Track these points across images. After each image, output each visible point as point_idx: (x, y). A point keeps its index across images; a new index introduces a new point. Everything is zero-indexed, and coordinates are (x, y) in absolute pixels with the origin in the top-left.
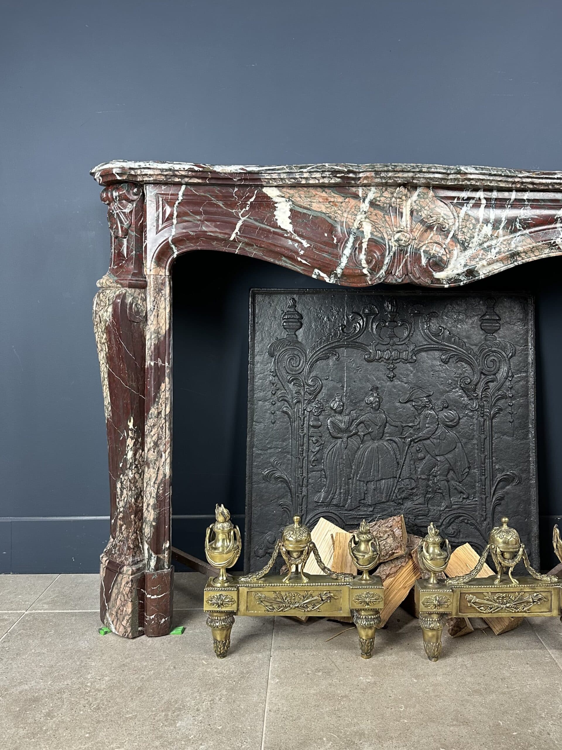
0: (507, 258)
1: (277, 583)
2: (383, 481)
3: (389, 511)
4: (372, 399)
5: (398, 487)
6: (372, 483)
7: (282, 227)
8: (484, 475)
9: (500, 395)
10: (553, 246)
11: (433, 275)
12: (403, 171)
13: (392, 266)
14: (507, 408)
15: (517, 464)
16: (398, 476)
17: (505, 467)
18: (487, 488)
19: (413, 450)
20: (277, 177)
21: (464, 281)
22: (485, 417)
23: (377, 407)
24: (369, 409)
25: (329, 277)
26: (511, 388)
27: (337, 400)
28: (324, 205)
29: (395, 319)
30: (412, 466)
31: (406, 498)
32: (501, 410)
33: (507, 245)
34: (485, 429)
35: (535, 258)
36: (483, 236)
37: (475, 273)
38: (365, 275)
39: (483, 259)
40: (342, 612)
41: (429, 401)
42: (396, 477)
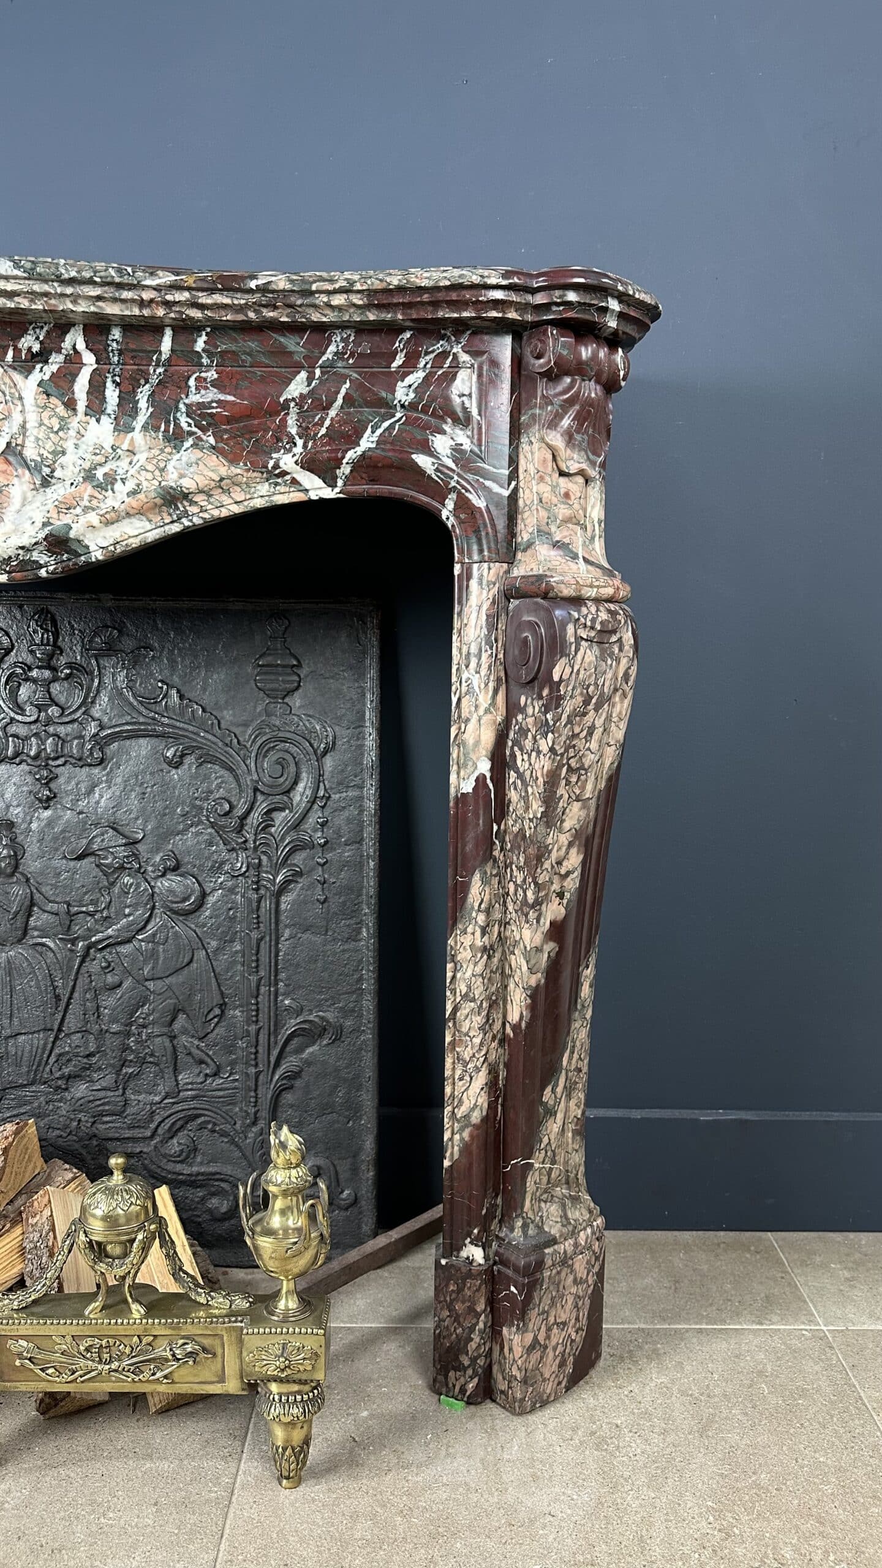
0: (156, 508)
2: (23, 1037)
3: (36, 1104)
5: (57, 1051)
8: (256, 1022)
9: (297, 839)
10: (277, 476)
14: (313, 869)
15: (333, 998)
16: (56, 1027)
17: (306, 1003)
18: (261, 1050)
19: (94, 966)
22: (262, 892)
23: (9, 870)
26: (323, 825)
29: (53, 662)
31: (75, 1077)
32: (300, 874)
33: (157, 473)
34: (262, 919)
35: (236, 509)
36: (91, 449)
37: (74, 546)
39: (93, 509)
41: (134, 854)
42: (52, 1030)
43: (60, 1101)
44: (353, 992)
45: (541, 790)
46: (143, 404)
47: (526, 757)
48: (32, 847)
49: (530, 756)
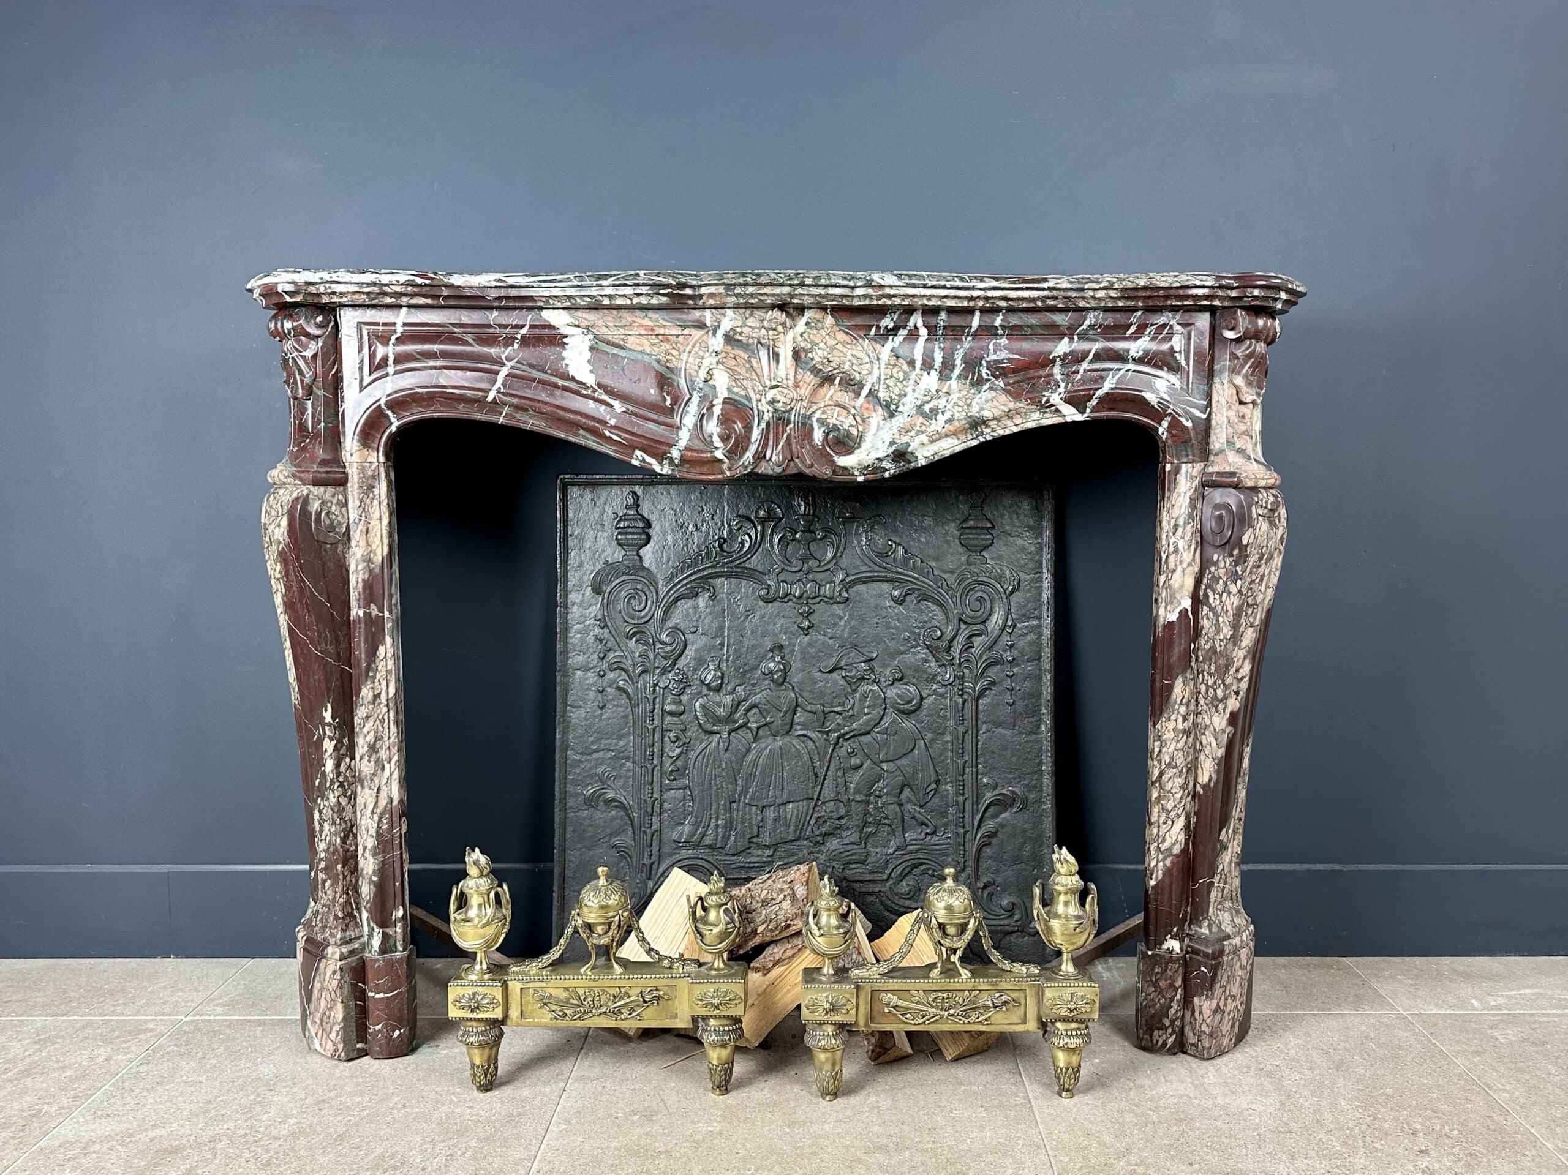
0: (965, 430)
1: (568, 975)
2: (791, 805)
3: (800, 855)
4: (772, 665)
5: (816, 815)
6: (772, 808)
7: (577, 378)
8: (963, 795)
9: (992, 657)
10: (1047, 407)
11: (834, 462)
13: (766, 445)
14: (1003, 680)
15: (1019, 777)
16: (815, 797)
17: (999, 781)
18: (967, 816)
19: (843, 752)
20: (561, 294)
21: (891, 469)
22: (966, 697)
23: (781, 680)
24: (766, 682)
25: (661, 463)
26: (1011, 646)
27: (711, 667)
28: (647, 339)
29: (812, 528)
30: (839, 780)
31: (830, 834)
32: (993, 683)
33: (965, 407)
34: (966, 717)
35: (1015, 429)
36: (923, 392)
37: (908, 457)
38: (720, 461)
39: (923, 433)
40: (677, 1020)
41: (870, 668)
42: (813, 799)
43: (818, 852)
44: (1036, 773)
45: (1231, 618)
46: (958, 362)
47: (1217, 596)
48: (796, 665)
49: (1221, 596)
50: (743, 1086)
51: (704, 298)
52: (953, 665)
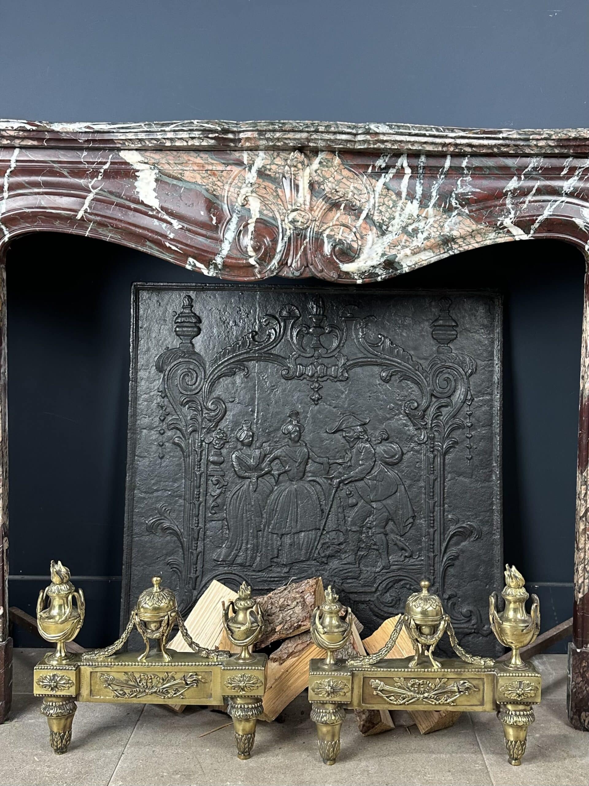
0: (438, 246)
1: (128, 662)
2: (303, 534)
4: (290, 427)
5: (322, 541)
6: (288, 536)
7: (145, 202)
8: (433, 527)
9: (455, 424)
10: (501, 229)
11: (339, 268)
12: (293, 131)
13: (288, 255)
14: (464, 440)
15: (476, 514)
16: (322, 528)
17: (460, 517)
18: (436, 544)
19: (343, 493)
20: (134, 137)
21: (382, 275)
22: (436, 452)
23: (297, 439)
24: (286, 440)
25: (208, 267)
26: (470, 415)
27: (245, 428)
28: (199, 174)
29: (322, 324)
30: (340, 515)
31: (332, 556)
32: (457, 443)
33: (439, 228)
34: (435, 468)
35: (477, 246)
36: (407, 216)
37: (396, 265)
38: (253, 266)
39: (407, 247)
40: (212, 699)
41: (364, 431)
42: (319, 529)
43: (323, 570)
44: (488, 511)
46: (434, 194)
50: (263, 752)
51: (242, 141)
52: (426, 429)
